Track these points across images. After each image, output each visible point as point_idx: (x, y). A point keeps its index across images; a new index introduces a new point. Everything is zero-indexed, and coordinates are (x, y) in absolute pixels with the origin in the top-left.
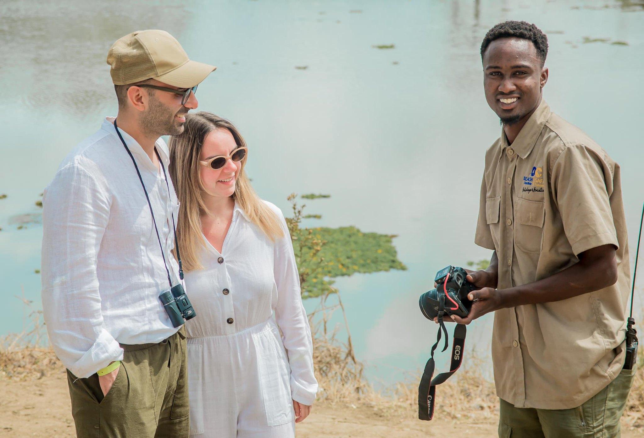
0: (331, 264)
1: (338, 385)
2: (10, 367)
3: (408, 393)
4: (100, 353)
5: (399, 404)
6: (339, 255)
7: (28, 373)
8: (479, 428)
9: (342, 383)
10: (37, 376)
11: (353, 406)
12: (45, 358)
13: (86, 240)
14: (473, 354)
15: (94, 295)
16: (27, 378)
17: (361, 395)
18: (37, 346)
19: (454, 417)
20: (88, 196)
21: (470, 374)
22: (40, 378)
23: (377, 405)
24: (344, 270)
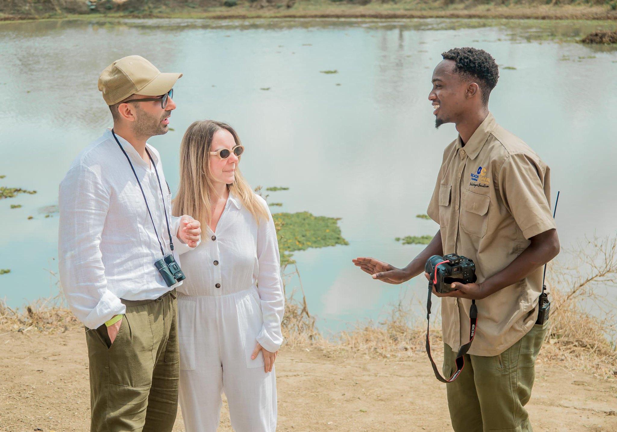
0: (289, 241)
1: (296, 334)
2: (41, 324)
3: (350, 339)
4: (103, 309)
5: (343, 347)
6: (296, 234)
7: (54, 328)
8: (404, 364)
9: (298, 333)
10: (61, 331)
11: (307, 349)
12: (68, 316)
13: (90, 221)
14: (399, 308)
15: (97, 265)
16: (54, 332)
17: (314, 341)
18: (61, 307)
19: (385, 357)
20: (91, 188)
21: (397, 324)
22: (64, 332)
23: (326, 349)
24: (300, 246)
